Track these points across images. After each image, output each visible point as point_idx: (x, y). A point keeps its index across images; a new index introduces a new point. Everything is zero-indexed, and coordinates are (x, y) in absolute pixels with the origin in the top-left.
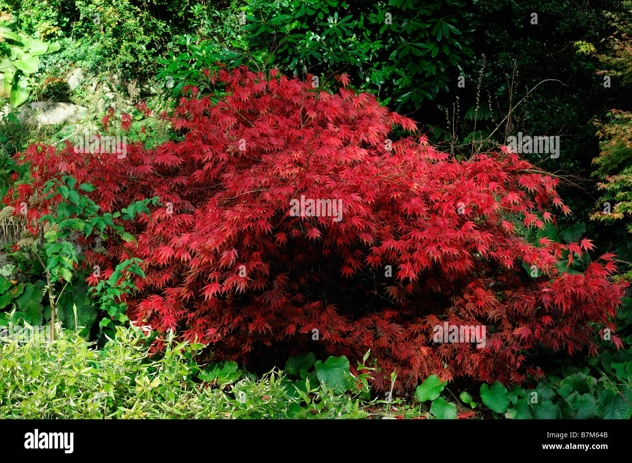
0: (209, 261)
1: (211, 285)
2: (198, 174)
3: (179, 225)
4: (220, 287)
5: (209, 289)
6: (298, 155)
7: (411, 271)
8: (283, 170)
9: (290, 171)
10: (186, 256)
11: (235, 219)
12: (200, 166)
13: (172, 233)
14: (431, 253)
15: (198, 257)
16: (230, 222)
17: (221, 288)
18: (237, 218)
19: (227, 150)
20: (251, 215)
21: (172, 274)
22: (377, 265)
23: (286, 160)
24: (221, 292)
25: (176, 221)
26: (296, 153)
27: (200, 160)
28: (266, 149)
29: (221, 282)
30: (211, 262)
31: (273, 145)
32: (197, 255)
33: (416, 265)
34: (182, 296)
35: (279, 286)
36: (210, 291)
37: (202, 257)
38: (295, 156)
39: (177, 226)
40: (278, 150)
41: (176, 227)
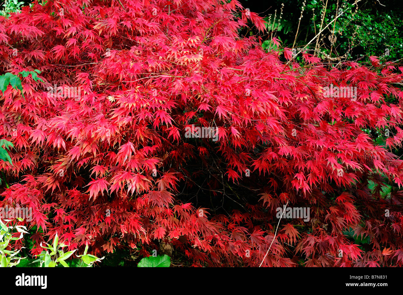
0: (92, 152)
1: (96, 182)
2: (59, 50)
3: (40, 104)
4: (108, 185)
5: (93, 186)
6: (196, 41)
7: (304, 182)
8: (178, 56)
9: (189, 57)
10: (59, 142)
11: (130, 107)
12: (62, 41)
13: (33, 112)
14: (333, 165)
15: (78, 146)
16: (123, 109)
17: (109, 187)
18: (133, 105)
19: (95, 27)
20: (148, 104)
21: (33, 159)
22: (264, 171)
23: (182, 45)
24: (110, 191)
25: (36, 99)
26: (193, 38)
27: (62, 35)
28: (141, 31)
29: (109, 179)
30: (95, 153)
31: (148, 27)
32: (77, 144)
33: (310, 176)
34: (47, 186)
35: (165, 187)
36: (95, 189)
37: (84, 147)
38: (192, 41)
39: (38, 104)
40: (153, 33)
41: (37, 106)
